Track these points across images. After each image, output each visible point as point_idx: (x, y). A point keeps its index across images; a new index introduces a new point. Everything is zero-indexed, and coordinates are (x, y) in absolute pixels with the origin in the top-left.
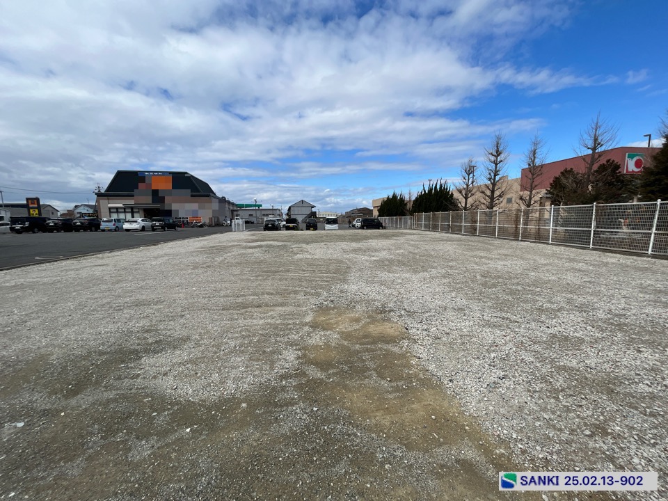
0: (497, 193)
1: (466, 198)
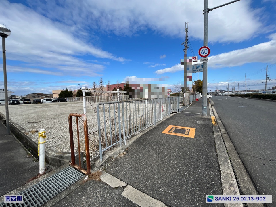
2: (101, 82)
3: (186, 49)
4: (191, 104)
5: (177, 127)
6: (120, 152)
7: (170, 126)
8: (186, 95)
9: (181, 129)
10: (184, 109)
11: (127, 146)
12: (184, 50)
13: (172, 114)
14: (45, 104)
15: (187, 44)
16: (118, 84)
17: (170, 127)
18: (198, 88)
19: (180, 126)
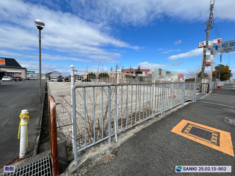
1: (111, 75)
2: (117, 67)
3: (209, 28)
4: (210, 92)
5: (194, 124)
6: (105, 153)
7: (183, 121)
8: (204, 81)
9: (202, 130)
10: (201, 97)
11: (118, 145)
12: (206, 30)
13: (186, 103)
15: (211, 23)
16: (131, 69)
17: (184, 123)
18: (219, 74)
19: (200, 123)
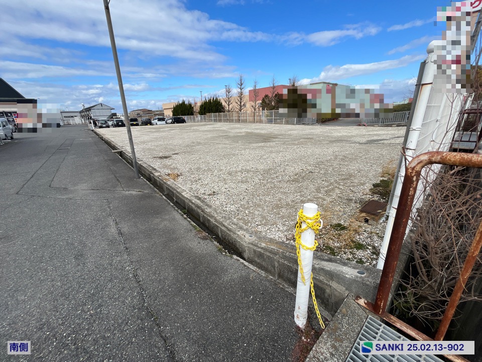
0: (242, 104)
1: (229, 105)
2: (241, 85)
14: (157, 126)
16: (274, 87)
